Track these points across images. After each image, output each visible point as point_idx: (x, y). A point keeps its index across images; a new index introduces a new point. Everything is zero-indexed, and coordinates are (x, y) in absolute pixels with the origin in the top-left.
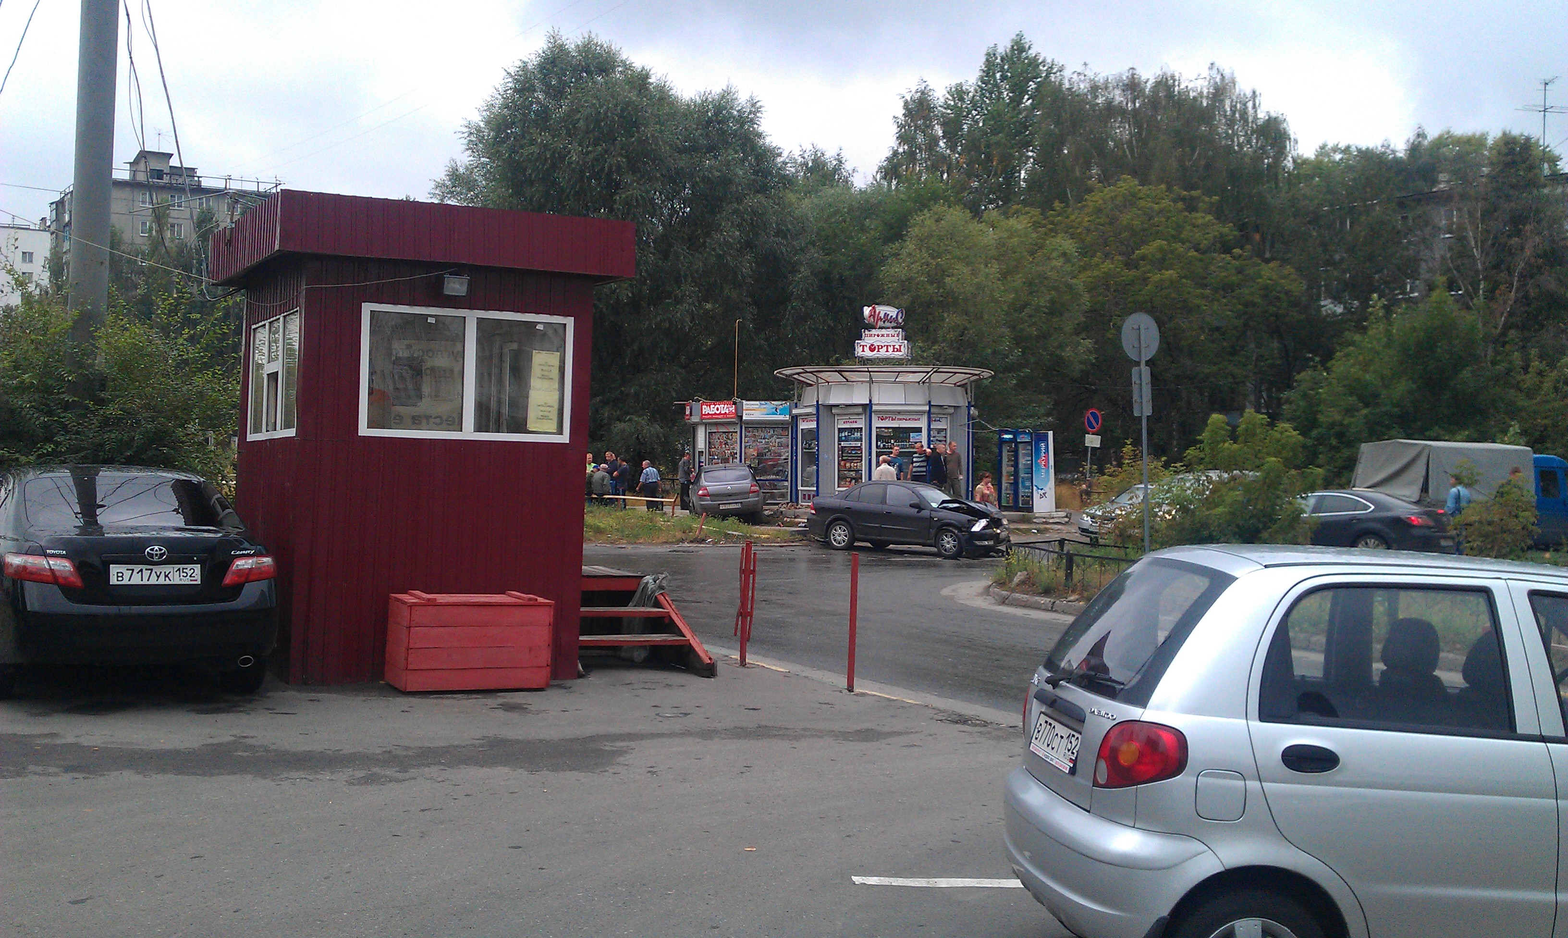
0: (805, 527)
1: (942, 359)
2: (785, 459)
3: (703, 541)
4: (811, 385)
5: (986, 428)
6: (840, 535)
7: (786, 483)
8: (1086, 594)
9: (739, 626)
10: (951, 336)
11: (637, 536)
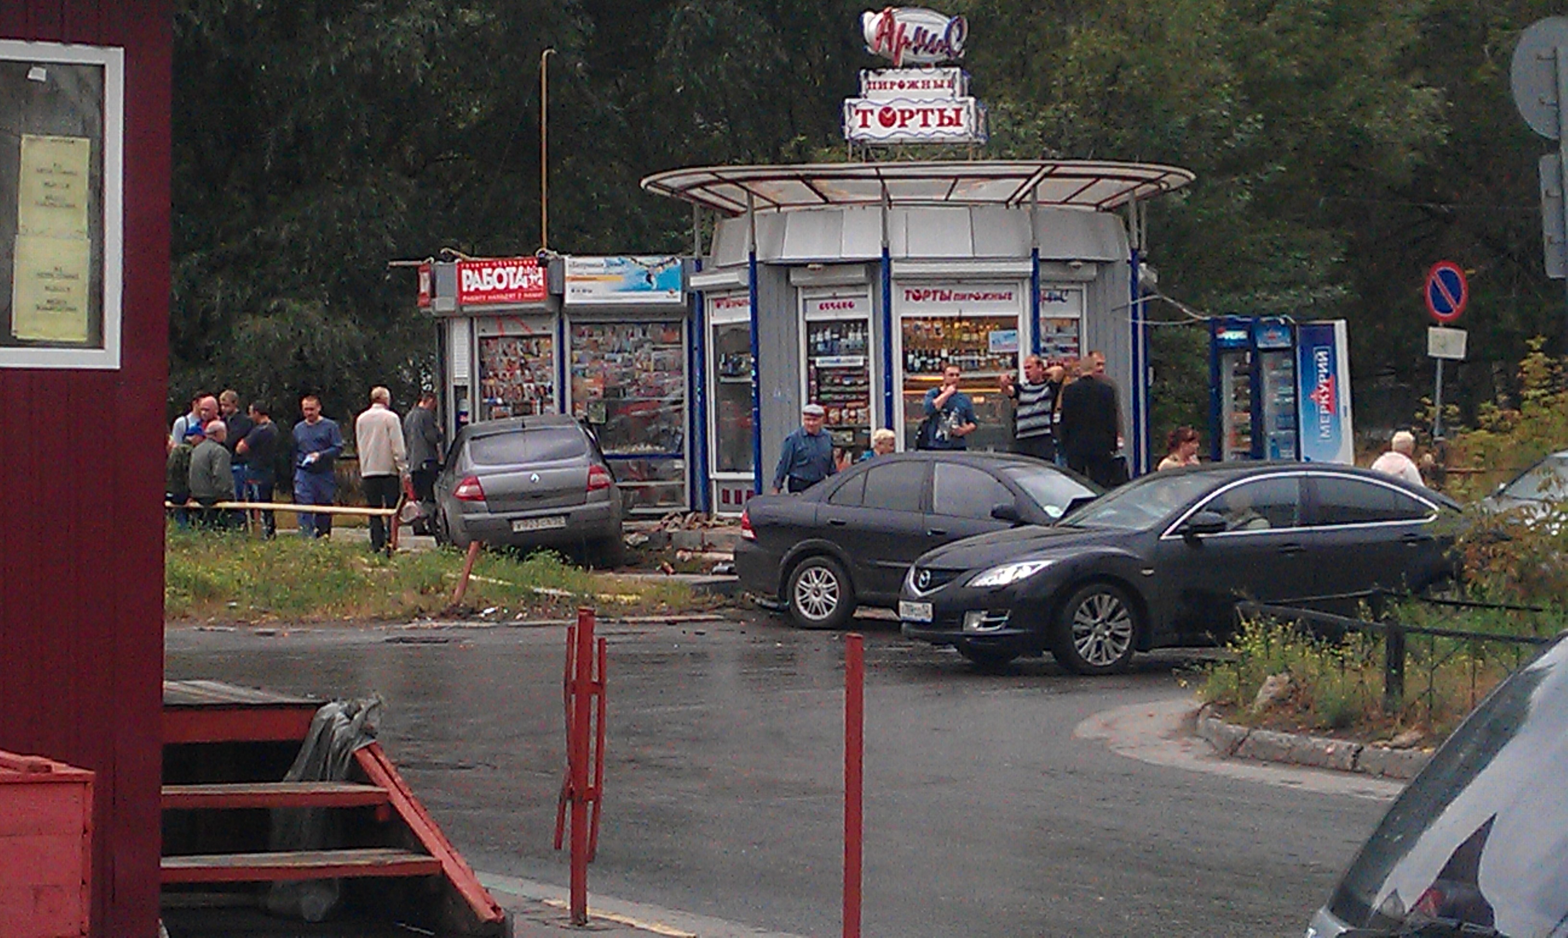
0: (730, 572)
1: (1065, 142)
2: (675, 403)
3: (472, 613)
4: (735, 214)
5: (1177, 315)
6: (817, 592)
7: (678, 464)
8: (1437, 729)
9: (568, 826)
10: (1086, 83)
11: (303, 604)
